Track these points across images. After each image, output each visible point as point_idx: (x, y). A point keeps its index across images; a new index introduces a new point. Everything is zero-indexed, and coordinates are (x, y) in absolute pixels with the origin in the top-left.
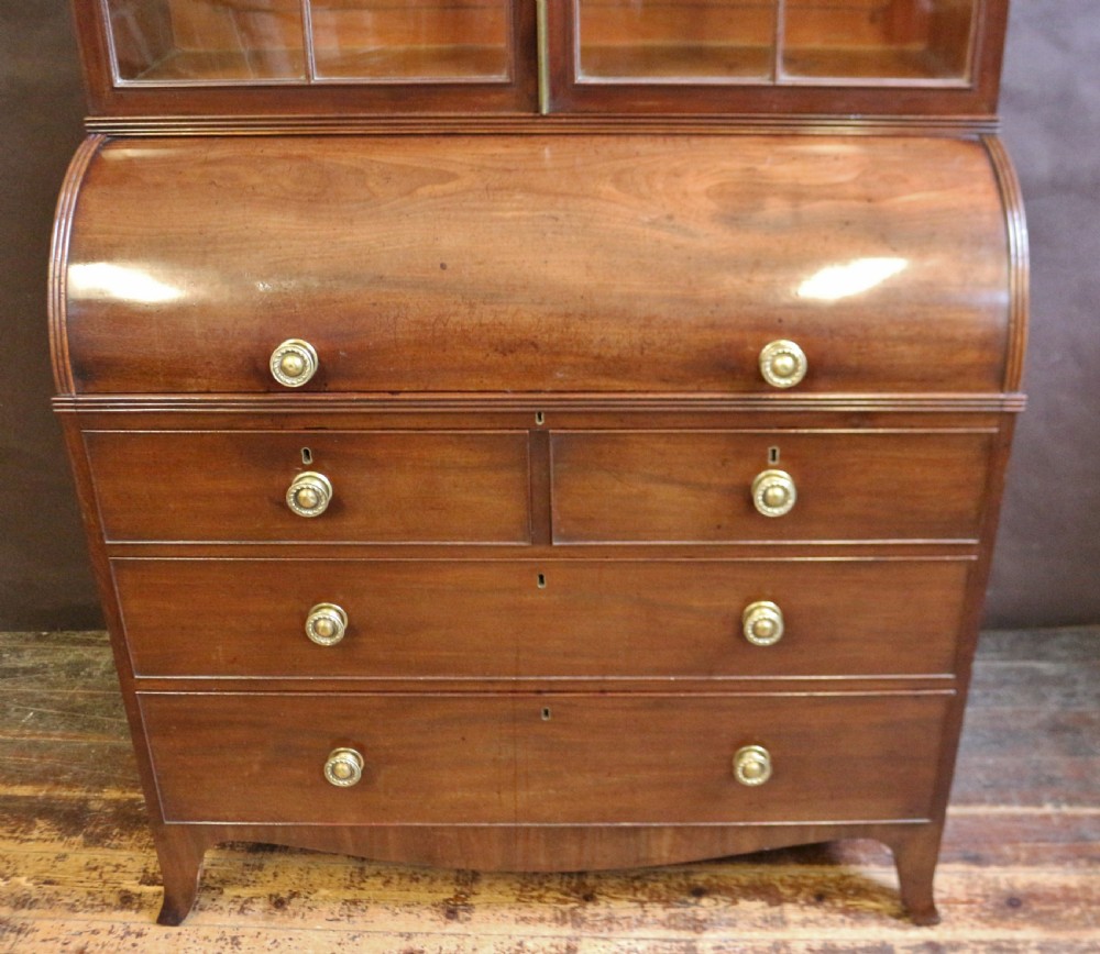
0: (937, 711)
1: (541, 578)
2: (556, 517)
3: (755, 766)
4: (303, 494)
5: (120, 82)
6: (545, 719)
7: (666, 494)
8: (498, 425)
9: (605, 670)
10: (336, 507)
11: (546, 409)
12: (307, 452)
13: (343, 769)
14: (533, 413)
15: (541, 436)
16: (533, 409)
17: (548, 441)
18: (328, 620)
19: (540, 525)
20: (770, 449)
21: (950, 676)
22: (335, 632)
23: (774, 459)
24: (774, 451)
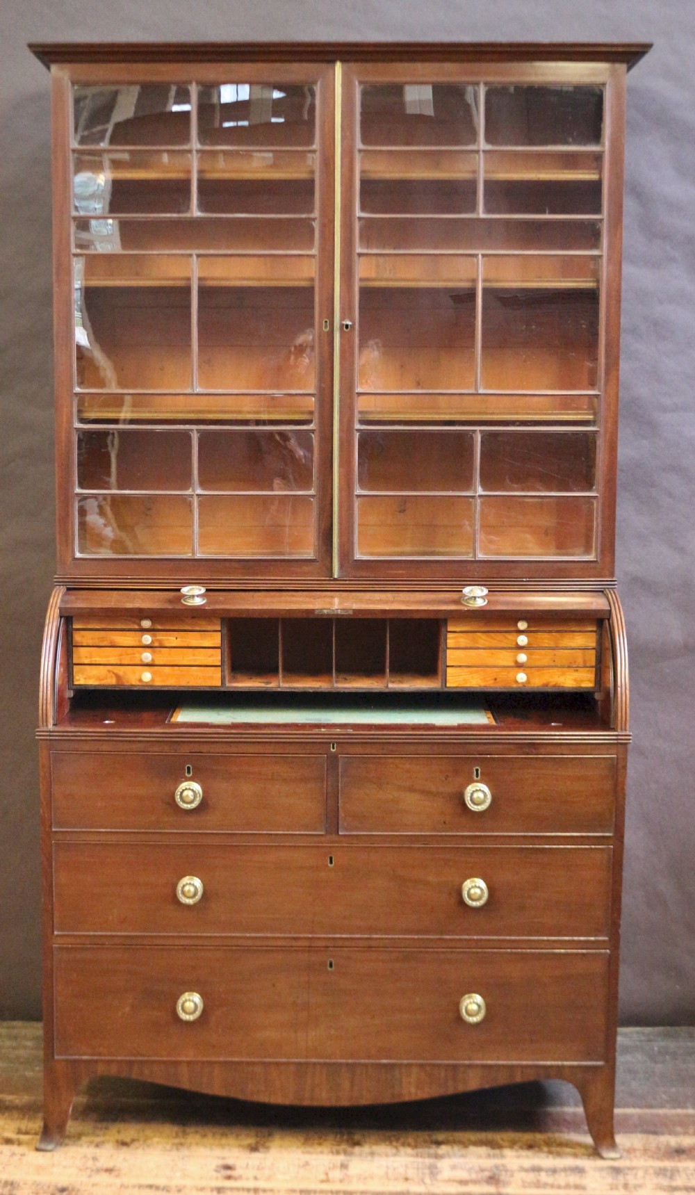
0: (599, 967)
1: (331, 859)
2: (342, 814)
3: (474, 1007)
4: (185, 793)
5: (78, 555)
6: (329, 969)
7: (411, 801)
8: (308, 752)
9: (371, 930)
10: (204, 806)
11: (336, 740)
12: (189, 768)
13: (189, 1006)
14: (330, 743)
15: (333, 759)
16: (329, 741)
17: (337, 761)
18: (191, 887)
19: (332, 820)
20: (475, 769)
21: (606, 938)
22: (195, 894)
23: (477, 776)
24: (477, 770)
